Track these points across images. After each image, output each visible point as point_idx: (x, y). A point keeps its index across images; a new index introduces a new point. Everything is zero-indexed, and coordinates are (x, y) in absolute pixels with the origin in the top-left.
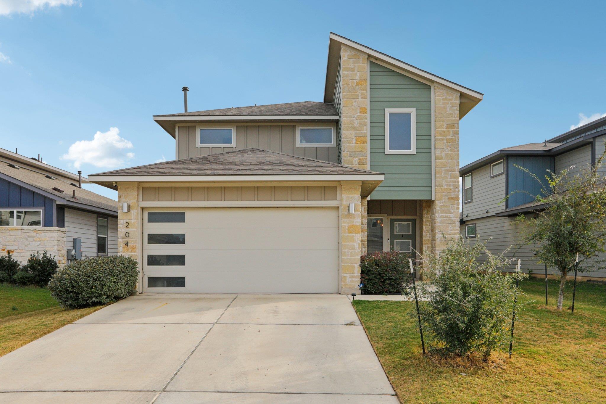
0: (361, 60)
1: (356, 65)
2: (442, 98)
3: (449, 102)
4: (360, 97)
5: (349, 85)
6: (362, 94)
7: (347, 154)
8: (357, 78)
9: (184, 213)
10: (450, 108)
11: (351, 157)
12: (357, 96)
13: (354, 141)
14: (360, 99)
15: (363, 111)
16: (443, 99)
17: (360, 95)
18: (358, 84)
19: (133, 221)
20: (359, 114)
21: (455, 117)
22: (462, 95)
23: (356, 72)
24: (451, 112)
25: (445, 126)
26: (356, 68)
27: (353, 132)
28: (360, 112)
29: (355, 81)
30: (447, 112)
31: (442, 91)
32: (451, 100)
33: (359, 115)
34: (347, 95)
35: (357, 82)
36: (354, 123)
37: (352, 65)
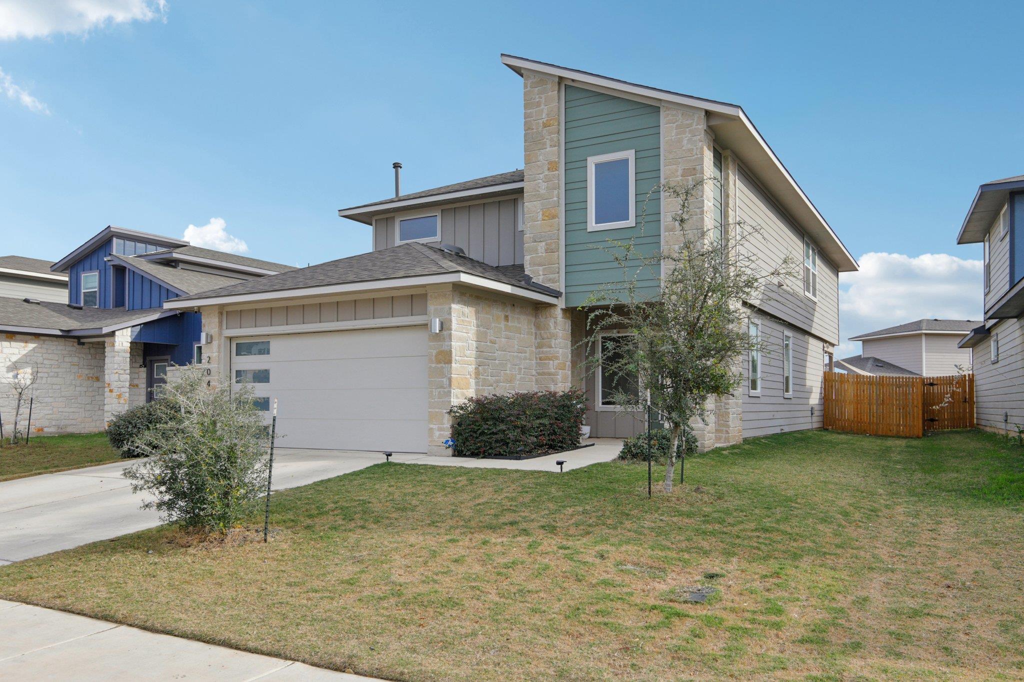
0: (549, 86)
1: (543, 96)
2: (674, 125)
3: (687, 129)
4: (548, 146)
5: (533, 129)
6: (552, 140)
7: (530, 238)
8: (543, 117)
9: (269, 342)
10: (688, 139)
11: (535, 241)
12: (545, 144)
13: (540, 216)
14: (548, 149)
15: (553, 166)
16: (677, 126)
17: (548, 143)
18: (545, 125)
19: (214, 355)
20: (547, 173)
21: (697, 155)
22: (708, 114)
23: (543, 107)
24: (689, 146)
25: (680, 172)
26: (543, 100)
27: (539, 202)
28: (549, 169)
29: (541, 121)
30: (684, 148)
31: (675, 112)
32: (691, 125)
33: (547, 175)
34: (531, 145)
35: (543, 122)
36: (539, 187)
37: (537, 97)
